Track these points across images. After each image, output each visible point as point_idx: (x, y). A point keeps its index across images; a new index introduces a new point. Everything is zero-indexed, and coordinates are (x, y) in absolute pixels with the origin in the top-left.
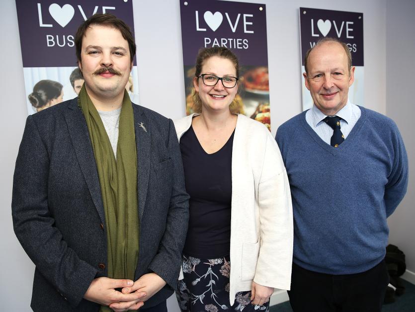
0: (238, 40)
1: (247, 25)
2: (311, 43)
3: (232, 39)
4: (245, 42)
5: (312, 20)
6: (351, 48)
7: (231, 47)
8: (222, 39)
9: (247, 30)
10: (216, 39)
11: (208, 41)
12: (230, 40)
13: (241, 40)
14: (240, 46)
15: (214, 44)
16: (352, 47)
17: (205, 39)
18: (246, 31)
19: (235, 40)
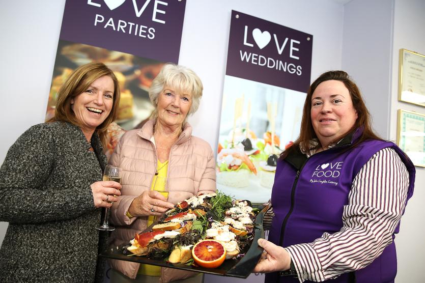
0: (142, 27)
1: (157, 13)
2: (241, 52)
3: (134, 24)
4: (152, 31)
5: (246, 27)
6: (295, 70)
7: (130, 33)
8: (120, 21)
9: (156, 18)
10: (111, 19)
11: (100, 19)
12: (131, 24)
13: (146, 27)
14: (143, 33)
15: (108, 24)
16: (296, 68)
17: (97, 16)
18: (154, 19)
19: (137, 25)
